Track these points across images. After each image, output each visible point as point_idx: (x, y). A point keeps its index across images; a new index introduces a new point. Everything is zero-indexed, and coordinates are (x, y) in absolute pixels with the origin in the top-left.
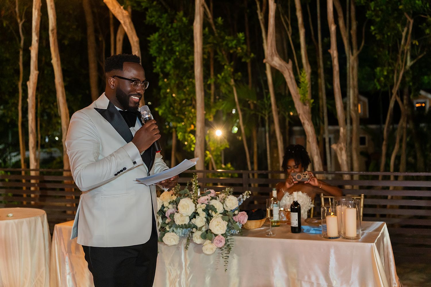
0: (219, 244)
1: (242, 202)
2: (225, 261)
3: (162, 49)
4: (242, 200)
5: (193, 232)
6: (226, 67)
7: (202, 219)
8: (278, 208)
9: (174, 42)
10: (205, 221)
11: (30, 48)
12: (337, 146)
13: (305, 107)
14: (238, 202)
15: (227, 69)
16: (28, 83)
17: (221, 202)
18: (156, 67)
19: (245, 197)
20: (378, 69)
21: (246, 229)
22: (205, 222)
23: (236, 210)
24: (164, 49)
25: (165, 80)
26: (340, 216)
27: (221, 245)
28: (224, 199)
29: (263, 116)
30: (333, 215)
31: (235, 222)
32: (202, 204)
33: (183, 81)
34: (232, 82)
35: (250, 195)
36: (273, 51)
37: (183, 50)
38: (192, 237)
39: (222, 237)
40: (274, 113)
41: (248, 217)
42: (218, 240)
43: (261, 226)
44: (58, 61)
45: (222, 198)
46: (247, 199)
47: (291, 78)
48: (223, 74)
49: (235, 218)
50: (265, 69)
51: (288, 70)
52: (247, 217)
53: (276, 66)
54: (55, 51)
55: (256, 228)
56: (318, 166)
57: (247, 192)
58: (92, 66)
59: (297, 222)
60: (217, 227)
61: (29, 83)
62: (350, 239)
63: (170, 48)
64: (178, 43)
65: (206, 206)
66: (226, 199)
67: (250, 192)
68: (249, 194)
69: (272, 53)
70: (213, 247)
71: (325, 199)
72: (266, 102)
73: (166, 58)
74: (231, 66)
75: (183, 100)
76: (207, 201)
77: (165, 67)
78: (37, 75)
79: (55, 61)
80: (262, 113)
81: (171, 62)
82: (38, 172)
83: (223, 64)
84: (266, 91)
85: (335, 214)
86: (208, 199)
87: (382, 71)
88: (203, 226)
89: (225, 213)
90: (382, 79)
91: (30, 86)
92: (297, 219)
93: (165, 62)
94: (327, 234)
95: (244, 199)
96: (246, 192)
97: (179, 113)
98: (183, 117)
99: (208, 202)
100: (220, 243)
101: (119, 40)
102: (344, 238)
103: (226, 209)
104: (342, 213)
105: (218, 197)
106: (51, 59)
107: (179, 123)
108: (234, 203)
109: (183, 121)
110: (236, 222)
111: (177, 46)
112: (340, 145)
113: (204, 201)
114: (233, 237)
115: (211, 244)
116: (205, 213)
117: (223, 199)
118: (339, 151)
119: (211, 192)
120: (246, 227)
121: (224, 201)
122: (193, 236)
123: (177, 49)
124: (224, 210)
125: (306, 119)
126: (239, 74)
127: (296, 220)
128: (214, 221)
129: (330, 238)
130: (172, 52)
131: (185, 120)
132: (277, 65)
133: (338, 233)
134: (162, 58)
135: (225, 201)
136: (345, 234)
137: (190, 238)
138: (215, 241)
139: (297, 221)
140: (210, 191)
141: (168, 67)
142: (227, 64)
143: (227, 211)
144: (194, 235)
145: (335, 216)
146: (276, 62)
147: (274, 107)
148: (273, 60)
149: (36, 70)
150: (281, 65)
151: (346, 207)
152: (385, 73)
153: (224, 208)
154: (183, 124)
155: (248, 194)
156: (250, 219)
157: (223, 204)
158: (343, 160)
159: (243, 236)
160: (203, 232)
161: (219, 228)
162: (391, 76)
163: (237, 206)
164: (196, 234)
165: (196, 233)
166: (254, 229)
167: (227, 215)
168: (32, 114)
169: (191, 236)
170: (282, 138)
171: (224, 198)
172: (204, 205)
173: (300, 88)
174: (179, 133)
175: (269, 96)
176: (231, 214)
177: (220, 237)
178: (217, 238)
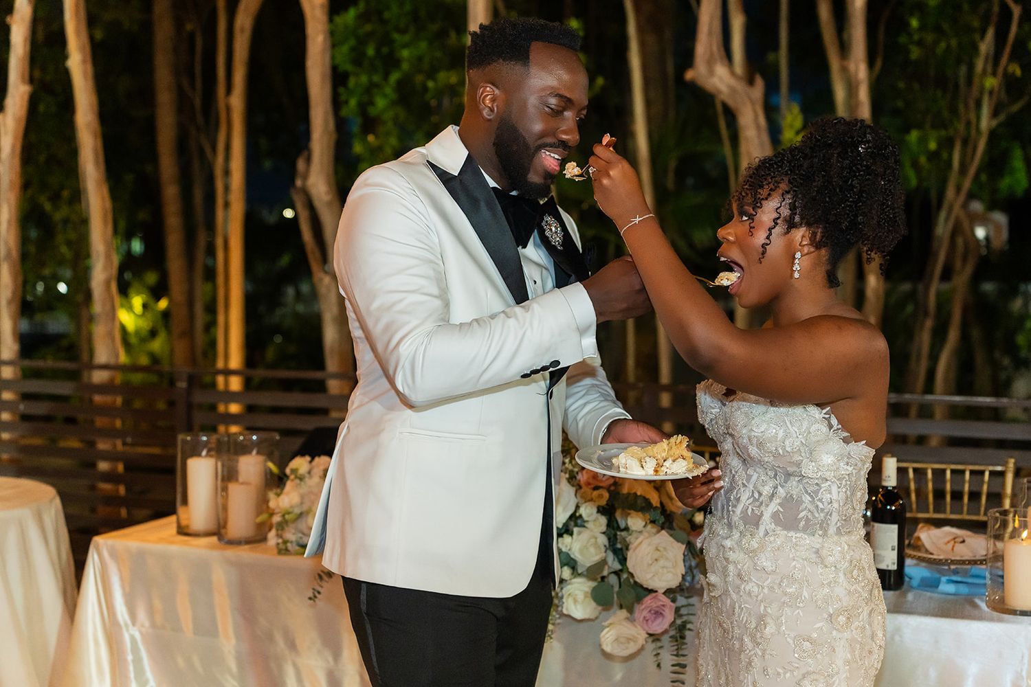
0: (653, 622)
2: (673, 682)
3: (364, 54)
5: (564, 581)
7: (595, 538)
9: (396, 36)
10: (605, 546)
11: (8, 19)
18: (347, 102)
20: (914, 136)
22: (603, 549)
24: (371, 51)
25: (371, 138)
27: (659, 626)
36: (715, 48)
37: (420, 59)
38: (559, 597)
39: (666, 598)
42: (650, 611)
44: (84, 62)
47: (758, 127)
51: (752, 103)
53: (720, 92)
54: (78, 33)
58: (165, 100)
59: (894, 555)
60: (655, 567)
61: (4, 118)
63: (385, 50)
64: (406, 38)
69: (712, 55)
70: (636, 634)
73: (376, 78)
77: (372, 103)
78: (26, 97)
79: (77, 63)
81: (388, 90)
87: (923, 140)
90: (923, 160)
91: (5, 125)
92: (896, 544)
93: (370, 89)
100: (655, 618)
101: (242, 30)
106: (65, 57)
111: (406, 46)
115: (629, 622)
116: (603, 520)
122: (564, 593)
123: (405, 53)
127: (893, 549)
130: (390, 62)
132: (723, 88)
134: (364, 79)
138: (642, 613)
139: (895, 553)
141: (381, 103)
144: (566, 590)
146: (721, 79)
148: (711, 72)
149: (23, 81)
150: (733, 90)
152: (933, 146)
162: (945, 155)
164: (573, 586)
165: (571, 584)
177: (660, 600)
178: (649, 601)
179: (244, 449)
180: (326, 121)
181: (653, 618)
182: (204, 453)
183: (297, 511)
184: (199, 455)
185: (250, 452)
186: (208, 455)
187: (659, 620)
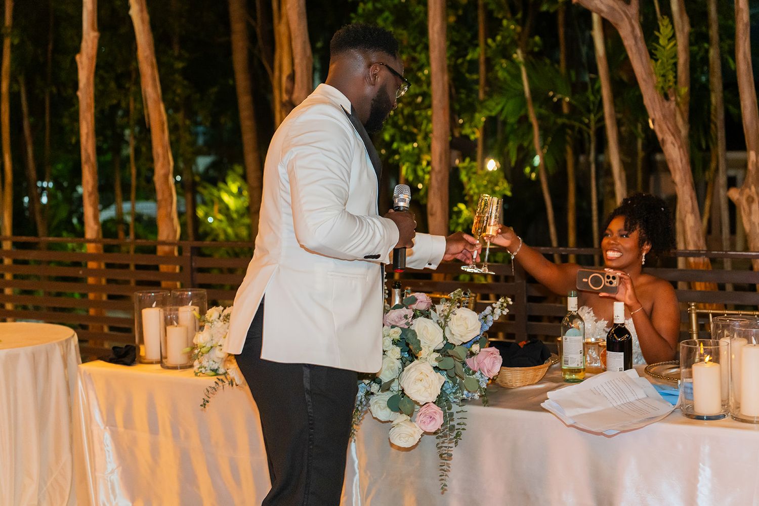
0: (428, 424)
1: (491, 324)
2: (440, 466)
4: (490, 318)
5: (372, 394)
6: (505, 22)
7: (394, 363)
8: (581, 337)
12: (741, 194)
13: (666, 104)
14: (480, 324)
15: (508, 28)
16: (78, 57)
17: (439, 324)
19: (498, 312)
21: (502, 387)
23: (475, 341)
26: (728, 363)
27: (434, 426)
28: (447, 317)
29: (584, 127)
30: (710, 361)
31: (471, 372)
32: (393, 327)
33: (416, 55)
34: (519, 56)
35: (508, 306)
38: (368, 405)
39: (435, 407)
40: (609, 123)
41: (502, 361)
42: (426, 416)
43: (536, 381)
45: (442, 315)
46: (502, 316)
47: (635, 37)
48: (499, 38)
49: (472, 363)
50: (590, 27)
51: (630, 20)
52: (499, 360)
55: (524, 386)
56: (695, 238)
57: (503, 301)
58: (238, 28)
60: (419, 385)
61: (81, 58)
62: (751, 422)
65: (400, 332)
66: (451, 316)
67: (509, 299)
68: (508, 304)
70: (415, 432)
71: (700, 316)
72: (592, 98)
74: (517, 22)
75: (417, 96)
76: (404, 321)
78: (97, 40)
79: (137, 12)
80: (582, 122)
82: (100, 246)
83: (500, 16)
84: (593, 76)
85: (716, 358)
86: (406, 317)
88: (393, 380)
89: (446, 350)
91: (81, 63)
92: (623, 367)
94: (693, 408)
95: (496, 318)
96: (501, 300)
97: (406, 123)
98: (415, 131)
99: (407, 324)
100: (431, 422)
102: (736, 419)
103: (451, 341)
104: (733, 356)
105: (435, 310)
107: (407, 142)
108: (469, 327)
109: (415, 141)
110: (474, 372)
112: (747, 190)
113: (397, 320)
114: (467, 407)
115: (409, 423)
116: (398, 349)
117: (444, 315)
118: (744, 202)
119: (417, 300)
120: (501, 381)
121: (446, 322)
122: (370, 402)
124: (445, 342)
125: (669, 129)
126: (537, 38)
127: (621, 371)
128: (412, 370)
129: (700, 418)
131: (419, 138)
133: (723, 405)
135: (448, 320)
136: (738, 407)
137: (362, 408)
138: (419, 418)
140: (414, 296)
142: (509, 15)
143: (452, 344)
144: (373, 400)
145: (715, 364)
147: (607, 108)
149: (93, 29)
151: (745, 341)
153: (445, 338)
154: (415, 145)
155: (505, 305)
156: (506, 363)
157: (443, 328)
158: (754, 223)
159: (488, 406)
160: (395, 393)
161: (423, 389)
163: (478, 332)
165: (377, 395)
166: (520, 387)
167: (449, 356)
168: (87, 123)
169: (364, 403)
170: (624, 177)
171: (446, 314)
172: (396, 329)
173: (656, 60)
174: (404, 164)
175: (596, 86)
176: (461, 352)
177: (433, 409)
178: (424, 410)
179: (181, 302)
180: (304, 49)
181: (429, 421)
182: (154, 305)
183: (209, 346)
184: (151, 307)
185: (187, 304)
186: (157, 306)
187: (433, 423)
